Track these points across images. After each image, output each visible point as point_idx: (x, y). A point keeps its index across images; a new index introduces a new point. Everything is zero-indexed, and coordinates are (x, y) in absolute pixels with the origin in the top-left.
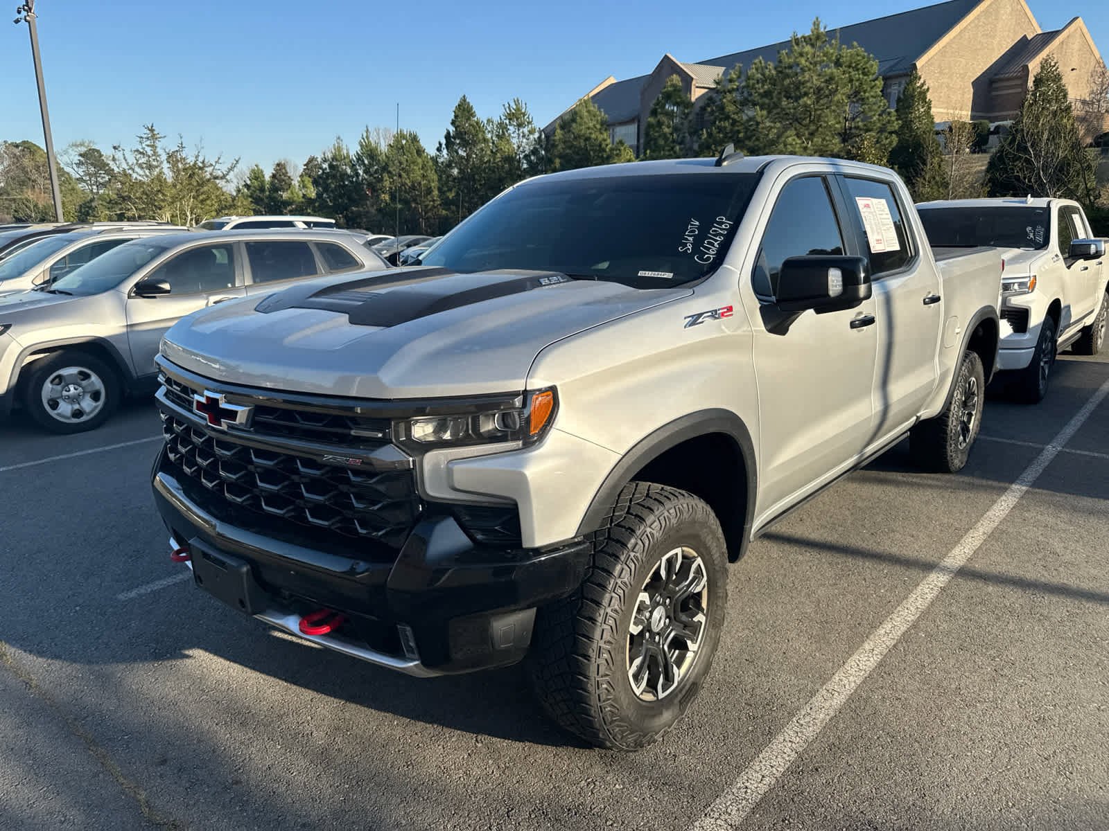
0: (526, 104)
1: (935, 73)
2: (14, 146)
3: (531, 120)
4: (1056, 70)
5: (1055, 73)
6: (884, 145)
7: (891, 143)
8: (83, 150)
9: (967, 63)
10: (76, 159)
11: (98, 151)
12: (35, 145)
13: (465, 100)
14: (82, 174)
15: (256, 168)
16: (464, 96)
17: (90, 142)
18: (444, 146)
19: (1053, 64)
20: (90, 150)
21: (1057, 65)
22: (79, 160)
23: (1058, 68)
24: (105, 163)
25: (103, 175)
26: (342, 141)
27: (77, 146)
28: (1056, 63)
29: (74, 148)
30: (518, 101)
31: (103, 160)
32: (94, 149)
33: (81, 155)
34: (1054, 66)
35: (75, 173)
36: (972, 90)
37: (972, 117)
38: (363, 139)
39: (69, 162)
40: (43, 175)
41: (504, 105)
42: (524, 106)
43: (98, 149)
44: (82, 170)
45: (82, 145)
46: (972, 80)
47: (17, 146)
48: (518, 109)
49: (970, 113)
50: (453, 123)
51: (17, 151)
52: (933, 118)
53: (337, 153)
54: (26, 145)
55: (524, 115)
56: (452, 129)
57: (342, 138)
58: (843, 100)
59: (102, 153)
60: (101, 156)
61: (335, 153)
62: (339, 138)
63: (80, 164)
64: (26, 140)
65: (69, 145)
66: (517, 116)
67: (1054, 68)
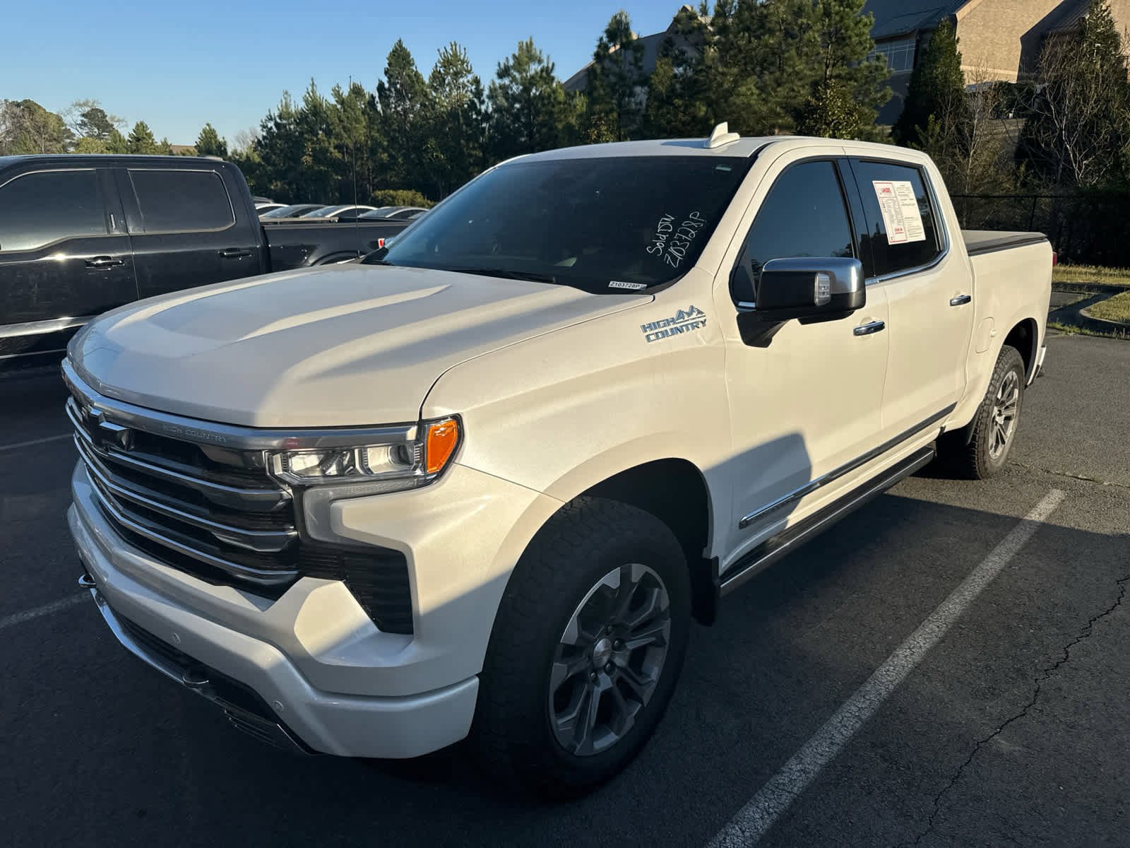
0: (465, 49)
1: (978, 26)
2: (16, 105)
3: (469, 69)
4: (1108, 15)
5: (1106, 19)
6: (875, 100)
7: (884, 97)
8: (87, 109)
9: (1015, 15)
10: (79, 119)
11: (101, 111)
12: (36, 104)
13: (400, 46)
14: (85, 135)
15: (208, 128)
16: (400, 41)
17: (94, 102)
18: (377, 99)
19: (1104, 8)
20: (93, 109)
21: (1109, 8)
22: (82, 121)
23: (1109, 13)
24: (108, 124)
25: (107, 137)
26: (290, 96)
27: (80, 105)
28: (1107, 7)
29: (78, 107)
30: (456, 45)
31: (107, 121)
32: (97, 109)
33: (83, 115)
34: (1106, 11)
35: (79, 134)
36: (1020, 47)
37: (1019, 78)
38: (309, 93)
39: (73, 122)
40: (43, 136)
41: (439, 50)
42: (463, 51)
43: (101, 109)
44: (85, 131)
45: (85, 104)
46: (1021, 35)
47: (18, 105)
48: (455, 55)
49: (1016, 73)
50: (386, 73)
51: (17, 110)
52: (963, 75)
53: (284, 110)
54: (26, 105)
55: (463, 62)
56: (385, 80)
57: (289, 93)
58: (814, 38)
59: (106, 114)
60: (105, 116)
61: (283, 110)
62: (286, 93)
63: (83, 124)
64: (28, 99)
65: (73, 105)
66: (452, 65)
67: (1106, 13)
